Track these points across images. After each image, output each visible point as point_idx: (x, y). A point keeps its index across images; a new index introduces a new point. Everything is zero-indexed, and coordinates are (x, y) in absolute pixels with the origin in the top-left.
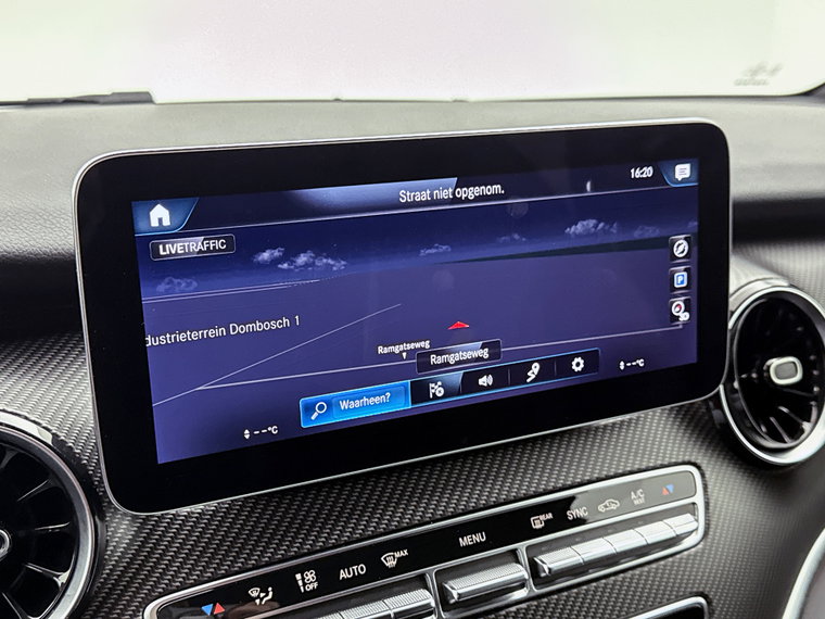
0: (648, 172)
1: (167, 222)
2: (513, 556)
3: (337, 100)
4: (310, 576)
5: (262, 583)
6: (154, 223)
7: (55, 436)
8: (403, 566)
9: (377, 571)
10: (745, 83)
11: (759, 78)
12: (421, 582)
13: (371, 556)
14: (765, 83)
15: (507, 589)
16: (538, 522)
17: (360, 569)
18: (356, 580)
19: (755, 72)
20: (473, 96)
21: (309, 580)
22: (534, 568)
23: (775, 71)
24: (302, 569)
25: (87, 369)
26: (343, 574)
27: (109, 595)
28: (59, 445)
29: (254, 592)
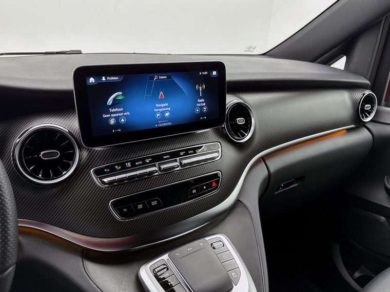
0: (206, 73)
1: (93, 82)
2: (176, 161)
3: (134, 53)
4: (129, 164)
5: (118, 165)
6: (91, 82)
7: (69, 131)
8: (150, 162)
9: (145, 163)
10: (247, 51)
11: (250, 50)
12: (155, 166)
13: (143, 160)
14: (253, 51)
15: (173, 168)
16: (182, 154)
17: (141, 163)
18: (140, 165)
19: (249, 48)
20: (173, 53)
21: (129, 165)
22: (181, 163)
23: (255, 48)
24: (127, 162)
25: (77, 118)
26: (137, 164)
27: (82, 167)
28: (69, 132)
29: (116, 167)
